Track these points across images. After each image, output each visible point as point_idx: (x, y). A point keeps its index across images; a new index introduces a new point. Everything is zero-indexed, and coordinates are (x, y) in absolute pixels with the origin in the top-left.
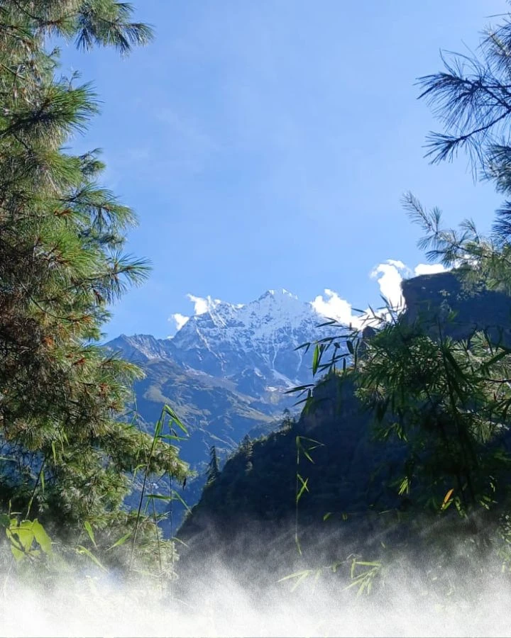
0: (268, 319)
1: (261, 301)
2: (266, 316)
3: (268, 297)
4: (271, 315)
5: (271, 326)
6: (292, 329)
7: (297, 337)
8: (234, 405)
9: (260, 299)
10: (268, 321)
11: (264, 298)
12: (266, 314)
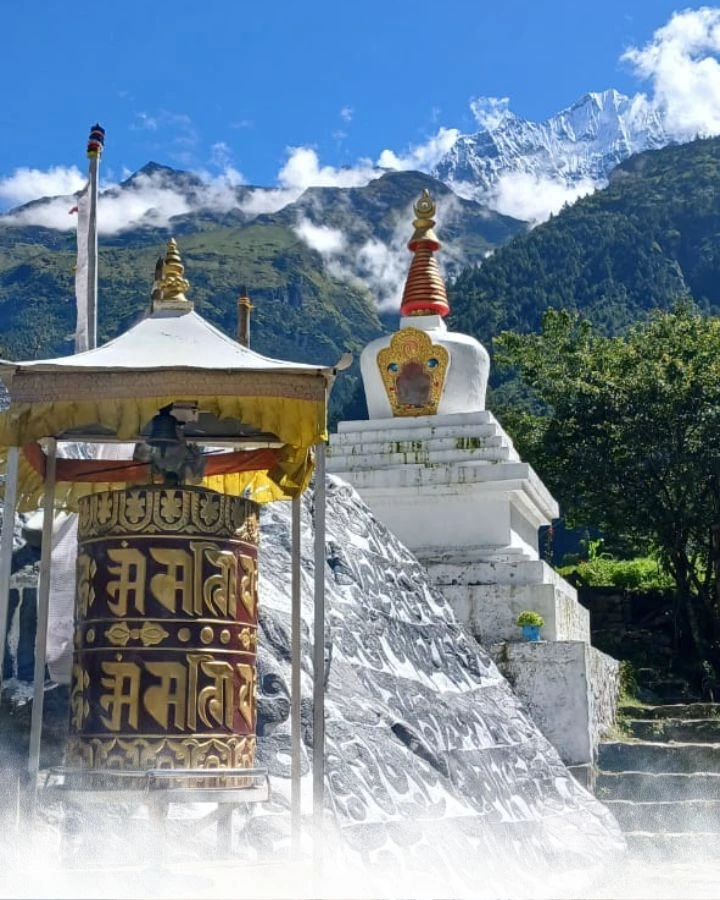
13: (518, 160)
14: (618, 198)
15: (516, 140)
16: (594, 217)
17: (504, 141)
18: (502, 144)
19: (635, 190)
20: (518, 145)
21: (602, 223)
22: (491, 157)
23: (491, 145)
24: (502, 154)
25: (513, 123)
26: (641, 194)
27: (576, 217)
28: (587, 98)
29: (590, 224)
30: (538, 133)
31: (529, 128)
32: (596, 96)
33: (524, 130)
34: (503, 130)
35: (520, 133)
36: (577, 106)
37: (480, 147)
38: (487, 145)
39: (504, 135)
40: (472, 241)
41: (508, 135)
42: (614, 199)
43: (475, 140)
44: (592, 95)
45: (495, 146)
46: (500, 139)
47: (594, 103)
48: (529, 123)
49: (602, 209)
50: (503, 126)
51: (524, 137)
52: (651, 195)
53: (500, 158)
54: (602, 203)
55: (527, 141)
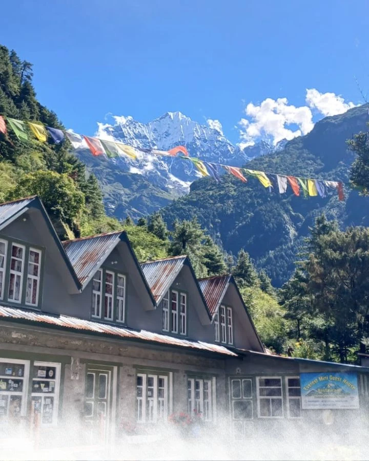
0: (167, 134)
1: (161, 121)
2: (166, 132)
3: (168, 117)
4: (169, 132)
5: (169, 140)
6: (186, 143)
7: (189, 150)
8: (150, 187)
9: (160, 119)
10: (166, 136)
11: (164, 118)
12: (166, 130)
13: (134, 140)
14: (195, 200)
15: (133, 131)
16: (186, 207)
17: (128, 131)
18: (127, 132)
19: (202, 197)
20: (134, 133)
21: (189, 211)
22: (121, 137)
23: (121, 132)
24: (126, 137)
25: (132, 123)
26: (204, 199)
27: (178, 207)
28: (167, 114)
29: (184, 210)
30: (144, 129)
31: (139, 126)
32: (171, 114)
33: (137, 127)
34: (127, 126)
35: (135, 128)
36: (162, 118)
37: (116, 133)
38: (119, 132)
39: (128, 128)
40: (117, 186)
41: (130, 128)
42: (193, 200)
43: (114, 129)
44: (169, 113)
45: (123, 133)
46: (126, 130)
47: (170, 117)
48: (140, 124)
49: (189, 204)
50: (127, 124)
51: (137, 130)
52: (209, 200)
53: (126, 139)
54: (189, 201)
55: (139, 132)
